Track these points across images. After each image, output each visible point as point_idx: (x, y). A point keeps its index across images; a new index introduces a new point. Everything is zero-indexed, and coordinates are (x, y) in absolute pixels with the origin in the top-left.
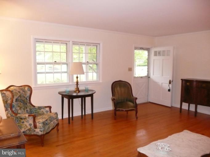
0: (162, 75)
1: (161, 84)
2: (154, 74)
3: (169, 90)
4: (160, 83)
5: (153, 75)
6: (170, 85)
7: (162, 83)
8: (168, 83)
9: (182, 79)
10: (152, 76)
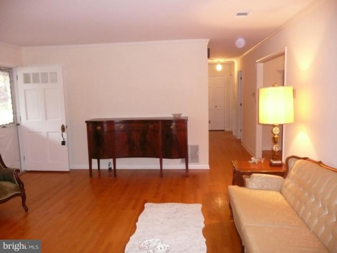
0: (46, 119)
1: (46, 135)
2: (29, 117)
3: (63, 143)
4: (44, 134)
5: (27, 119)
6: (63, 133)
7: (47, 133)
8: (60, 130)
9: (86, 122)
10: (24, 122)
